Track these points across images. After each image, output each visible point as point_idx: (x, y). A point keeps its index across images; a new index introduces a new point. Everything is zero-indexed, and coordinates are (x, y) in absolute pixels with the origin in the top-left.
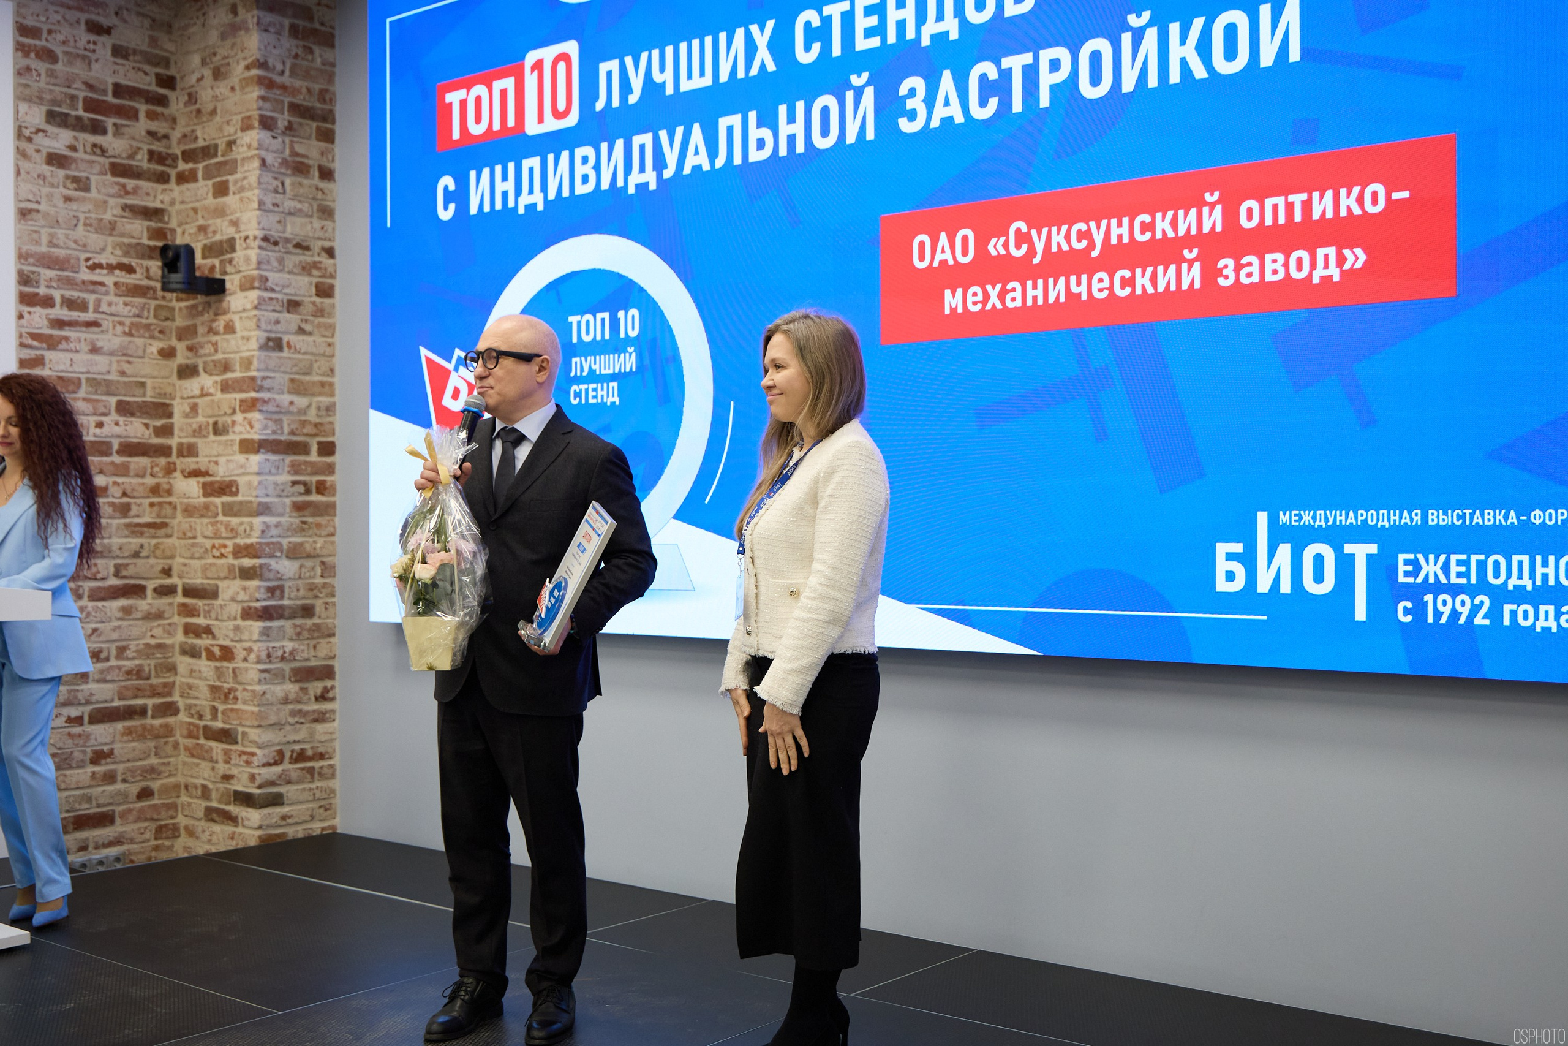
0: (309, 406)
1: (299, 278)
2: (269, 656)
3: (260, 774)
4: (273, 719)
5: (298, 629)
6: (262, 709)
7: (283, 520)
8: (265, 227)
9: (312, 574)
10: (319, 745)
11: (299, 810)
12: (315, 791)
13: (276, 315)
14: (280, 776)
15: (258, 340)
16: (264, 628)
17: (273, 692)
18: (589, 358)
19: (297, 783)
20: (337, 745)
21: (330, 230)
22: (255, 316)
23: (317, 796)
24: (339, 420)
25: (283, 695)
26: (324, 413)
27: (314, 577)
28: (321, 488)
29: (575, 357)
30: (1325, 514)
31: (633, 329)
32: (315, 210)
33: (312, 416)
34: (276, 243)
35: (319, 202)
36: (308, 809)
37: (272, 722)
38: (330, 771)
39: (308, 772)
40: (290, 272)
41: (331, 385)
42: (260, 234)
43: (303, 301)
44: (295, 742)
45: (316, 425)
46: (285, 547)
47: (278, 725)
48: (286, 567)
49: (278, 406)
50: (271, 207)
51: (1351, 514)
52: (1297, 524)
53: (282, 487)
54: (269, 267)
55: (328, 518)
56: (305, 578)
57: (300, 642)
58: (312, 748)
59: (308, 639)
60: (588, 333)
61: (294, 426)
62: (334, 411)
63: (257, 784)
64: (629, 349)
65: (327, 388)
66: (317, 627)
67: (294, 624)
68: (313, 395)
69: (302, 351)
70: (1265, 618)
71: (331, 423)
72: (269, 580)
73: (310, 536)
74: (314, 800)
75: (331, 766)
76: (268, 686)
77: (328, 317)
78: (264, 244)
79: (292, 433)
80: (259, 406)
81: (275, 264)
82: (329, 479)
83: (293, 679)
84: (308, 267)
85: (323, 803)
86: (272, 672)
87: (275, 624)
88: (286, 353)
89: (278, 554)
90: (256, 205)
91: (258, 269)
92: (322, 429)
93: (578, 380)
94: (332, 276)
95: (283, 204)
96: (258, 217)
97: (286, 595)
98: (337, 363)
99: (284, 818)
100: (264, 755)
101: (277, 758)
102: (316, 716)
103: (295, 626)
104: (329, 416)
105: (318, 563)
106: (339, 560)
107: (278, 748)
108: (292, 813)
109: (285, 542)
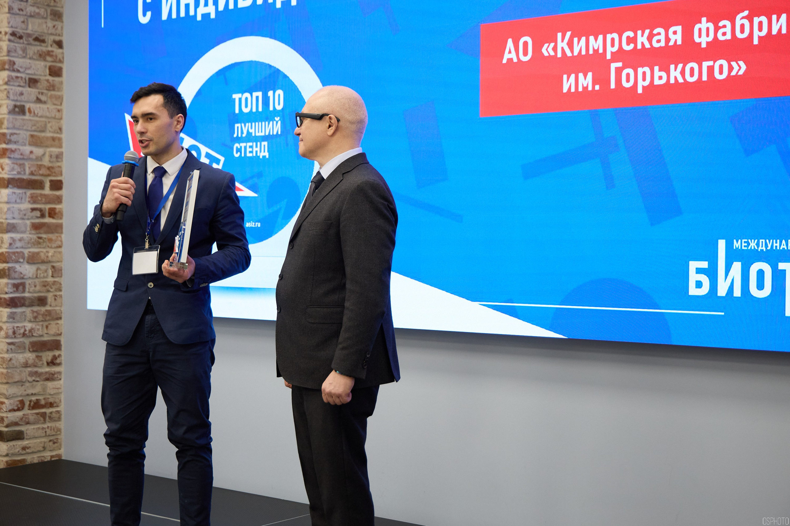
0: (44, 155)
1: (37, 62)
2: (14, 333)
3: (7, 417)
4: (17, 378)
5: (35, 314)
6: (9, 371)
7: (24, 236)
8: (13, 26)
9: (45, 274)
10: (49, 397)
11: (35, 443)
12: (47, 430)
13: (21, 89)
14: (21, 419)
15: (7, 107)
16: (11, 313)
17: (17, 359)
18: (247, 124)
19: (34, 423)
20: (62, 397)
21: (59, 28)
22: (6, 89)
23: (48, 433)
24: (65, 165)
25: (24, 361)
26: (54, 159)
27: (46, 277)
28: (52, 213)
29: (238, 123)
30: (766, 241)
31: (279, 104)
32: (49, 14)
33: (46, 162)
34: (21, 37)
35: (51, 8)
36: (41, 442)
37: (16, 380)
38: (58, 415)
39: (41, 416)
40: (30, 58)
41: (60, 139)
42: (9, 30)
43: (40, 79)
44: (32, 394)
45: (49, 168)
46: (26, 255)
47: (21, 383)
48: (27, 270)
49: (21, 154)
50: (18, 12)
51: (784, 242)
52: (746, 248)
53: (24, 212)
54: (16, 55)
55: (57, 235)
56: (40, 278)
57: (37, 323)
58: (44, 399)
59: (42, 321)
60: (246, 106)
61: (33, 169)
62: (62, 159)
63: (5, 424)
64: (276, 118)
65: (57, 141)
66: (49, 313)
67: (32, 310)
68: (47, 147)
69: (39, 115)
70: (723, 314)
71: (60, 167)
72: (15, 279)
73: (44, 248)
74: (46, 436)
75: (58, 412)
76: (13, 355)
77: (58, 91)
78: (12, 38)
79: (32, 174)
80: (8, 154)
81: (20, 52)
82: (58, 207)
83: (31, 350)
84: (44, 54)
85: (52, 438)
86: (16, 345)
87: (19, 310)
88: (27, 117)
89: (21, 260)
90: (6, 10)
91: (8, 55)
92: (53, 171)
93: (239, 140)
94: (61, 61)
95: (26, 9)
96: (8, 19)
97: (27, 290)
98: (64, 124)
99: (24, 448)
100: (10, 403)
101: (19, 406)
102: (47, 376)
103: (33, 312)
104: (58, 161)
105: (50, 267)
106: (65, 265)
107: (21, 399)
108: (30, 445)
109: (26, 252)
